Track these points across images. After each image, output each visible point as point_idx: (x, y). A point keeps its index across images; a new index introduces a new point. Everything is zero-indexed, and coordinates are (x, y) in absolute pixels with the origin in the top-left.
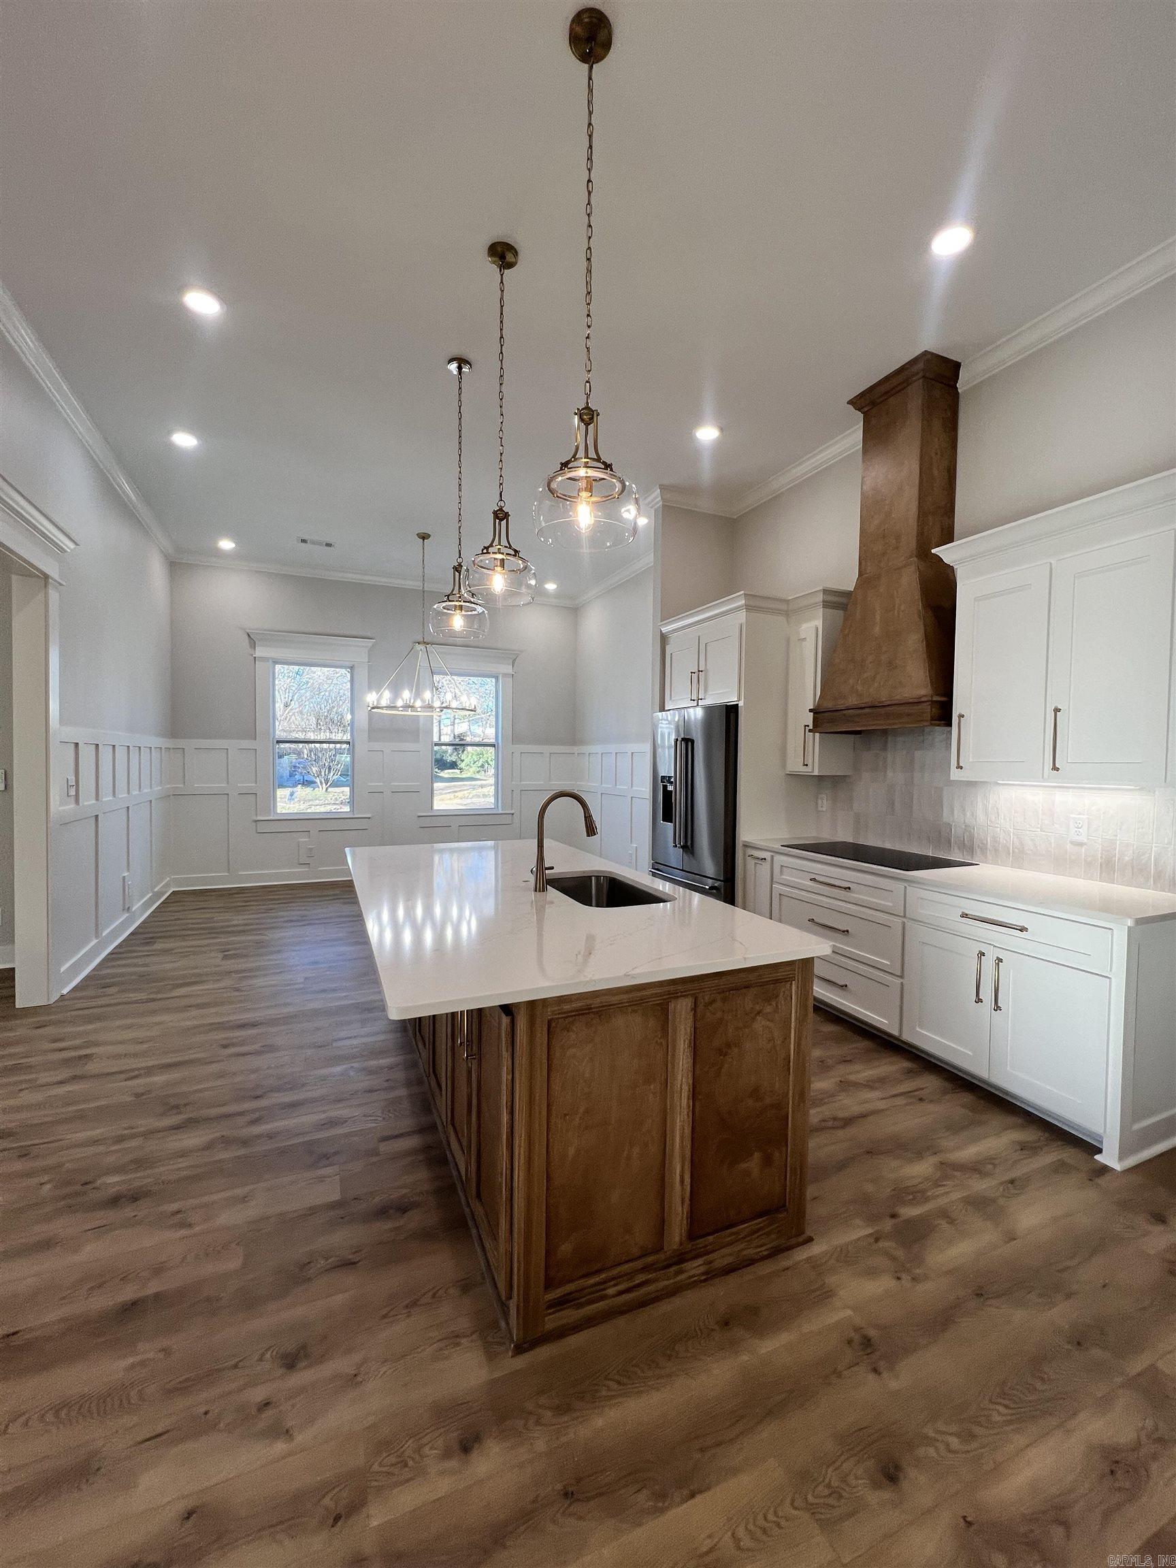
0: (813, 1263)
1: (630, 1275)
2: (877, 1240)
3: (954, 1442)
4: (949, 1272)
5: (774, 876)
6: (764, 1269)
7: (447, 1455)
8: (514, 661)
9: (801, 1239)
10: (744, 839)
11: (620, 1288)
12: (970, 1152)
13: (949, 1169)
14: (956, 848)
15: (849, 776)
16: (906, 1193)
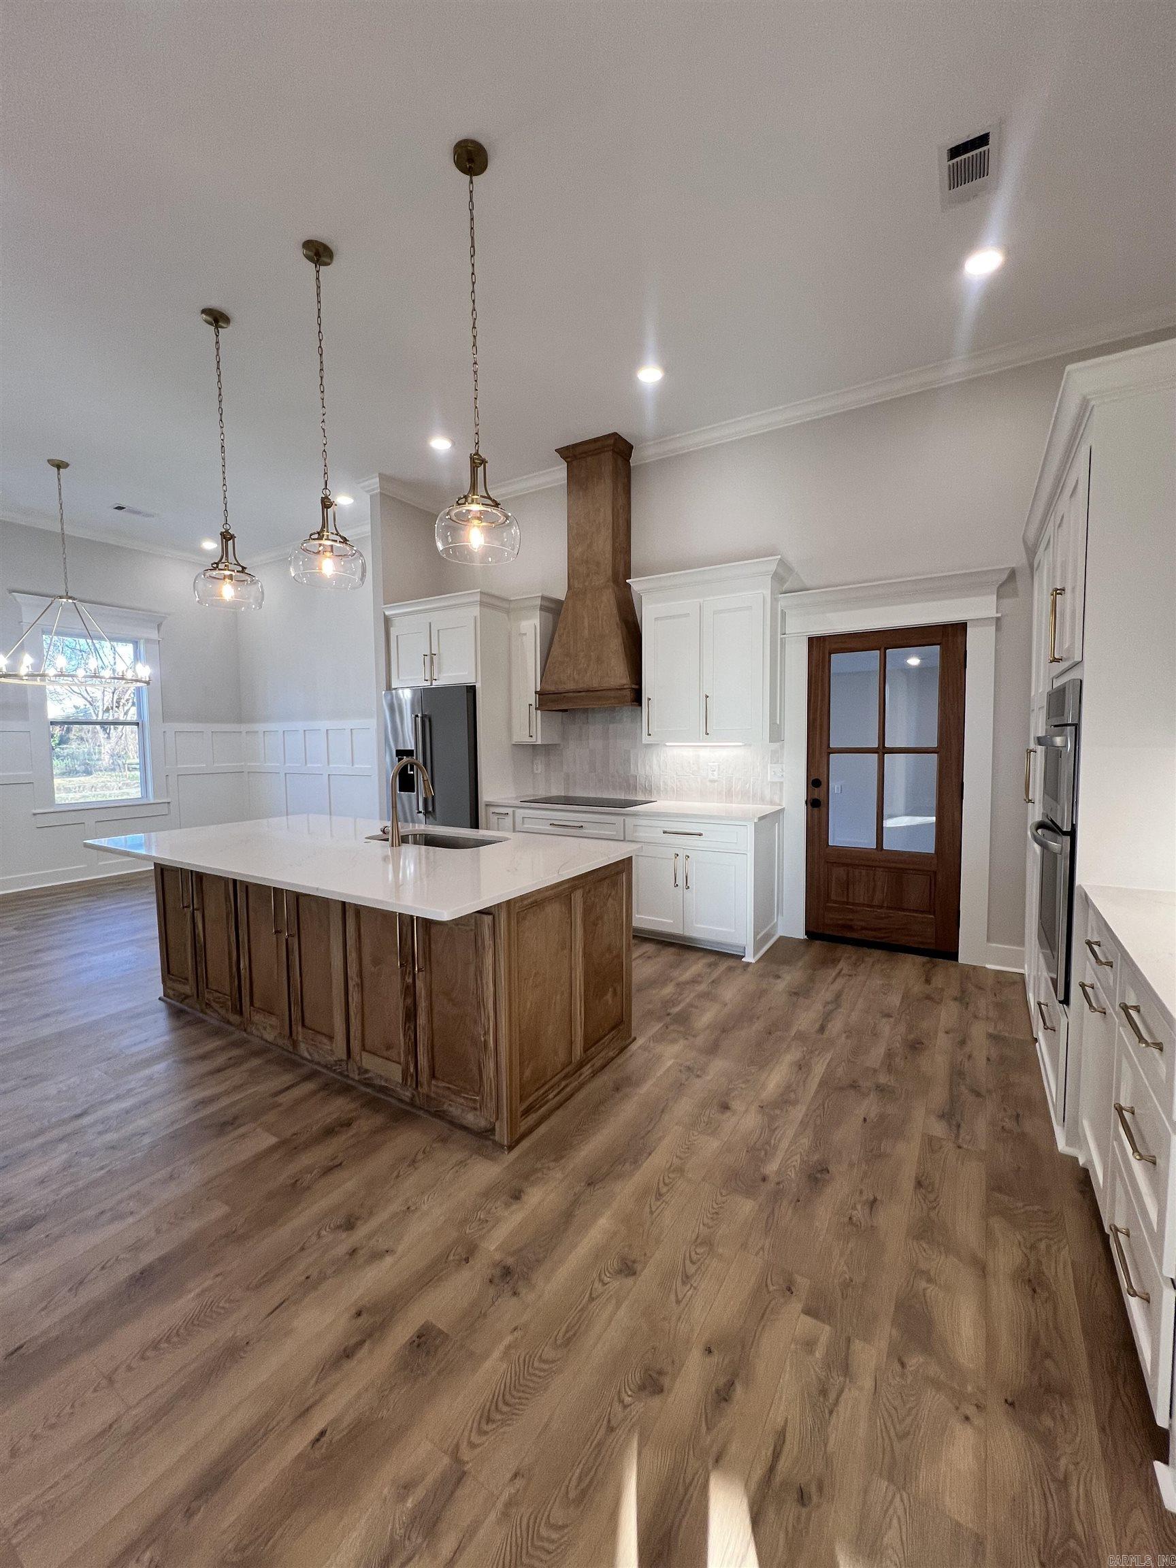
0: (644, 1048)
1: (558, 1083)
2: (667, 1028)
3: (743, 1086)
4: (708, 1027)
5: (517, 826)
6: (619, 1061)
7: (507, 1205)
8: (159, 626)
9: (631, 1040)
10: (487, 800)
11: (554, 1093)
12: (687, 975)
13: (681, 986)
14: (640, 791)
15: (559, 745)
16: (668, 1003)
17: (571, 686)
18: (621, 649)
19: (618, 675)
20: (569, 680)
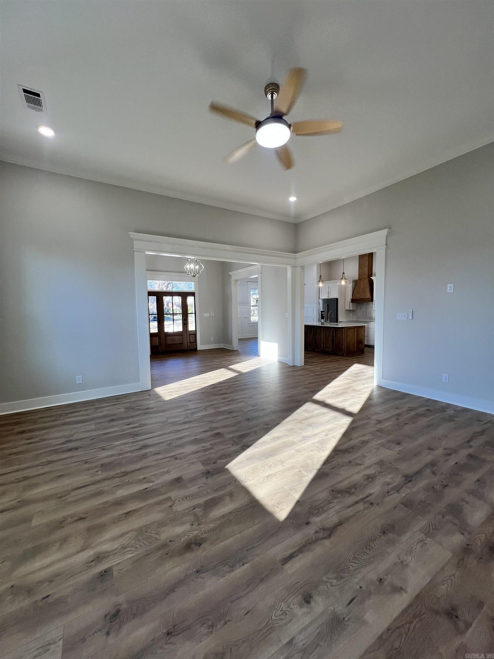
17: (358, 298)
18: (369, 291)
19: (368, 296)
20: (358, 297)
